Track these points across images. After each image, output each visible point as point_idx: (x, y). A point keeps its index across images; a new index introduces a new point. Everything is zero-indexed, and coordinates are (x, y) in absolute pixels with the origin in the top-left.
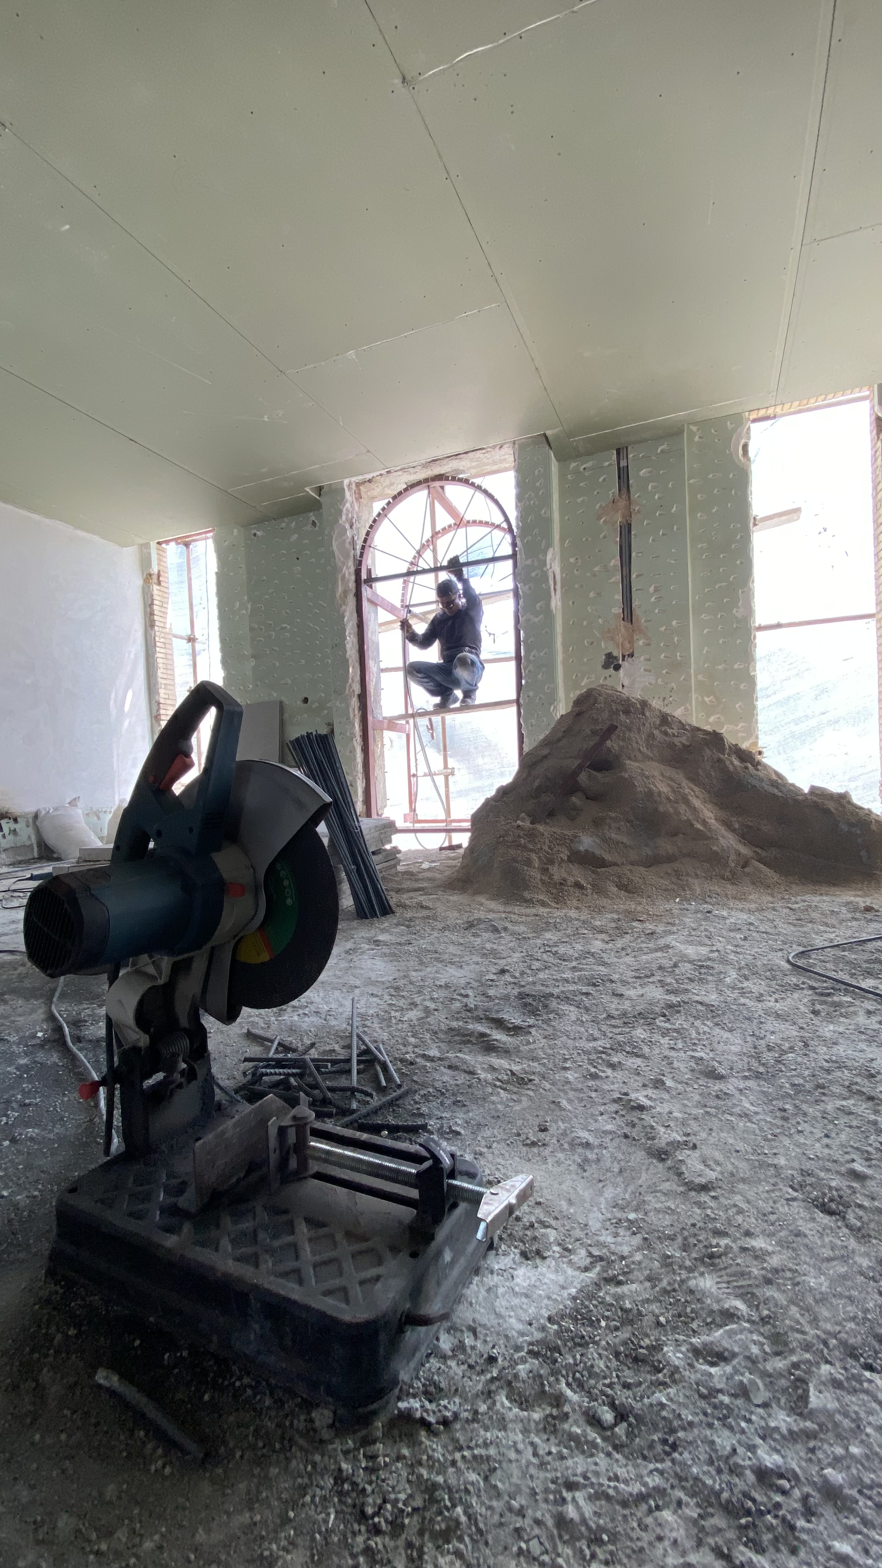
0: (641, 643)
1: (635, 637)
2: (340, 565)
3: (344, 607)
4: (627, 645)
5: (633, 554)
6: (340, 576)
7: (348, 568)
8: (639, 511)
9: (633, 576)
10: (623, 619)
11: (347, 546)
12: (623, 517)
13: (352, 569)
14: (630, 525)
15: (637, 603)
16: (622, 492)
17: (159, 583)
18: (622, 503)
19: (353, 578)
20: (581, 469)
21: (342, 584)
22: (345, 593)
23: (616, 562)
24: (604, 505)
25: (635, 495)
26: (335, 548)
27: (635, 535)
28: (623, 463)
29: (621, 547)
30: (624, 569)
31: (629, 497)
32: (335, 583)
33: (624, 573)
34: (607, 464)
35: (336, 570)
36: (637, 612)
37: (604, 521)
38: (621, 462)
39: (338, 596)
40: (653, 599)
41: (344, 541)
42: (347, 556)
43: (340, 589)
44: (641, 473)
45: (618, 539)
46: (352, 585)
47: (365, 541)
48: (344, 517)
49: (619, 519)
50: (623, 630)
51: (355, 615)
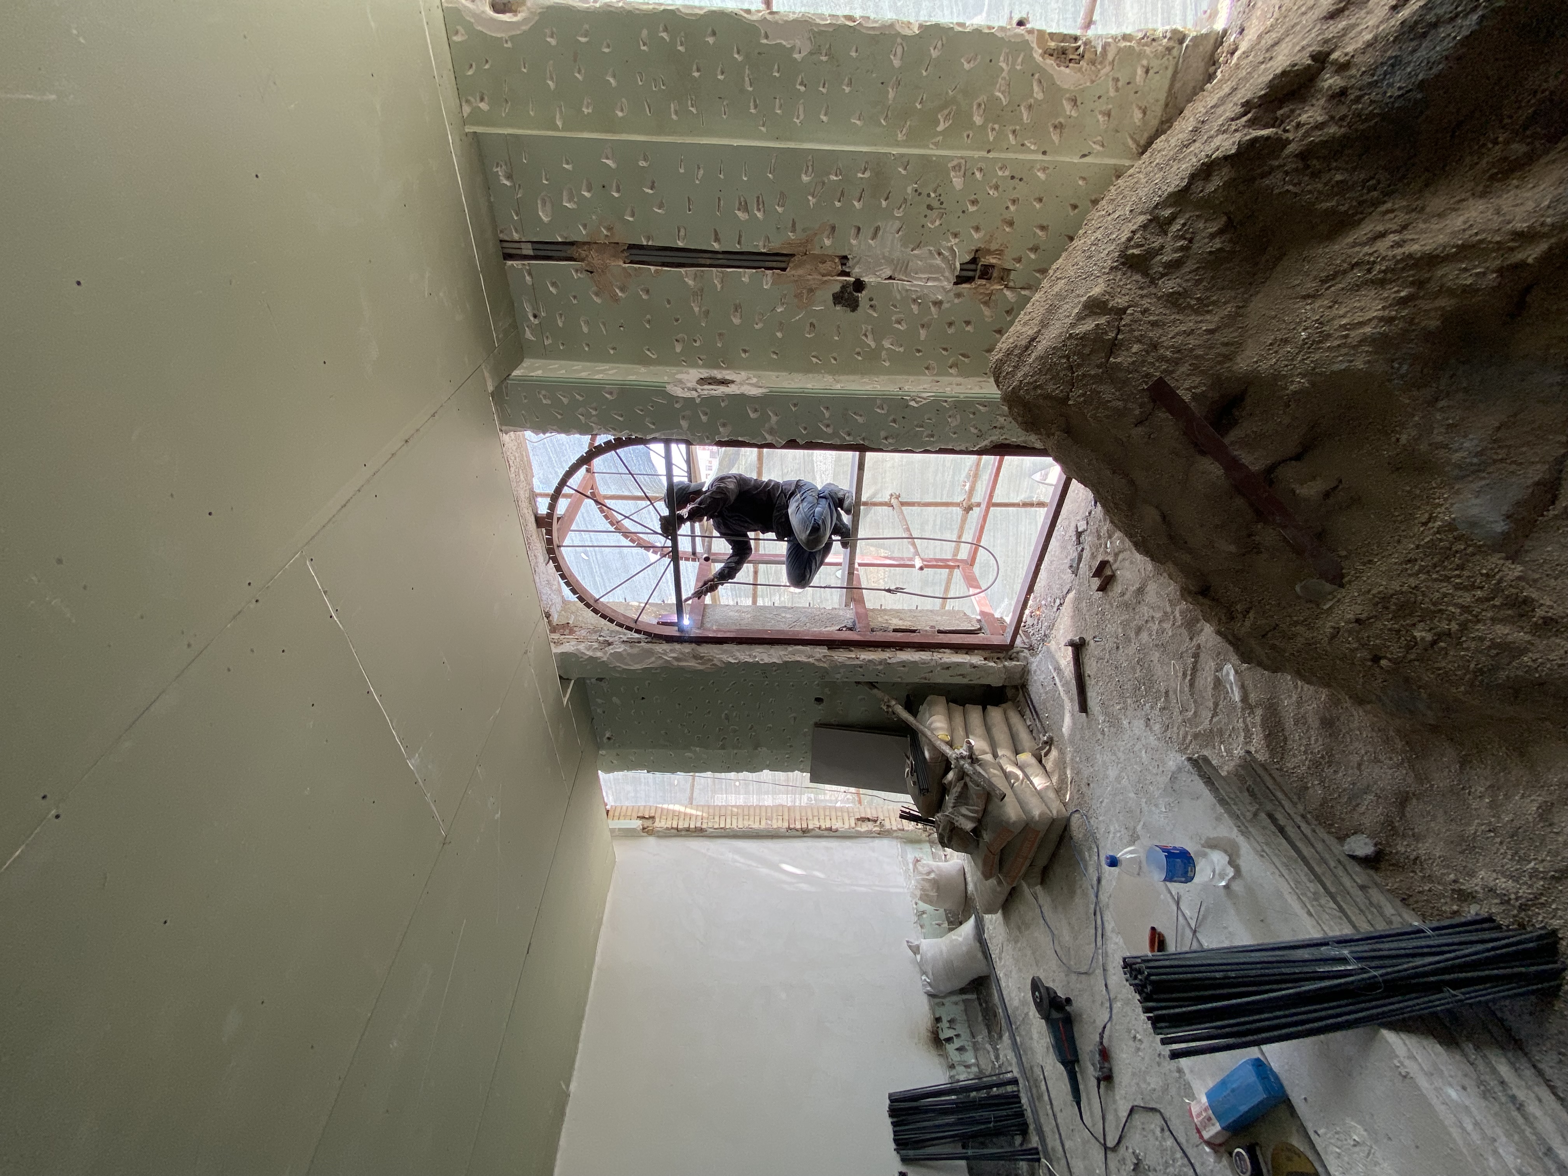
0: (827, 242)
1: (817, 251)
2: (660, 662)
3: (716, 662)
4: (828, 266)
5: (680, 244)
6: (676, 663)
7: (665, 653)
8: (609, 229)
9: (716, 246)
10: (784, 269)
11: (635, 651)
12: (615, 256)
13: (666, 647)
14: (631, 247)
15: (761, 244)
16: (576, 255)
17: (652, 818)
18: (595, 258)
19: (677, 646)
20: (536, 322)
21: (686, 661)
22: (696, 657)
23: (688, 276)
24: (595, 289)
25: (581, 233)
26: (638, 667)
27: (648, 239)
28: (528, 250)
29: (664, 264)
30: (702, 261)
31: (584, 243)
32: (682, 669)
33: (708, 262)
34: (528, 278)
35: (667, 668)
36: (776, 245)
37: (622, 290)
38: (525, 252)
39: (701, 667)
40: (759, 215)
41: (629, 654)
42: (651, 653)
43: (692, 664)
44: (545, 219)
45: (652, 268)
46: (687, 648)
47: (629, 629)
48: (599, 654)
49: (619, 264)
50: (800, 272)
51: (725, 647)
